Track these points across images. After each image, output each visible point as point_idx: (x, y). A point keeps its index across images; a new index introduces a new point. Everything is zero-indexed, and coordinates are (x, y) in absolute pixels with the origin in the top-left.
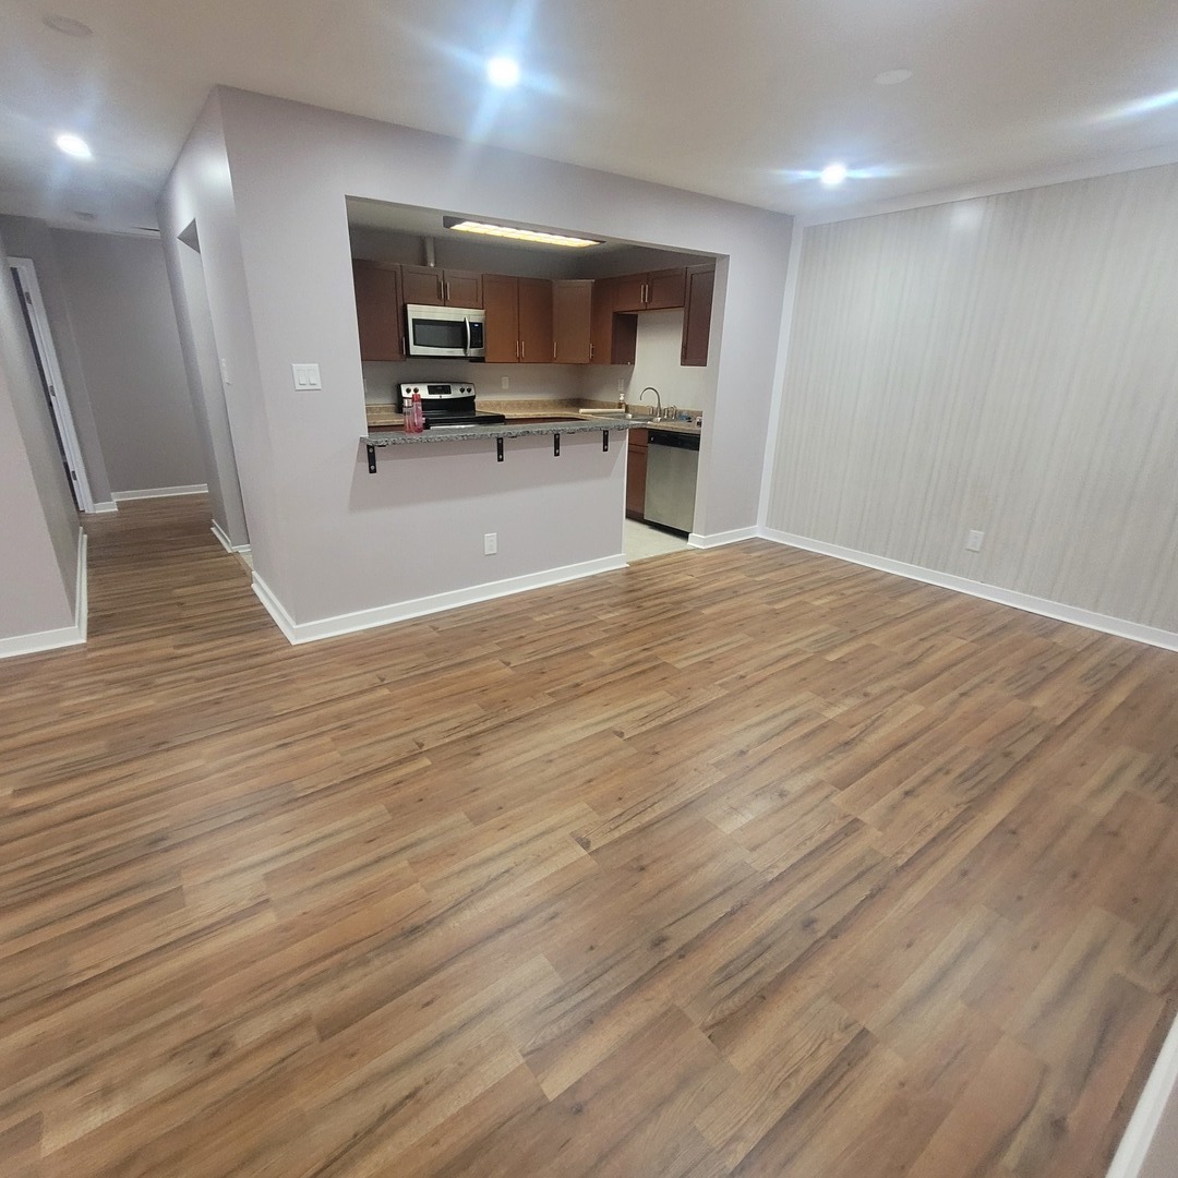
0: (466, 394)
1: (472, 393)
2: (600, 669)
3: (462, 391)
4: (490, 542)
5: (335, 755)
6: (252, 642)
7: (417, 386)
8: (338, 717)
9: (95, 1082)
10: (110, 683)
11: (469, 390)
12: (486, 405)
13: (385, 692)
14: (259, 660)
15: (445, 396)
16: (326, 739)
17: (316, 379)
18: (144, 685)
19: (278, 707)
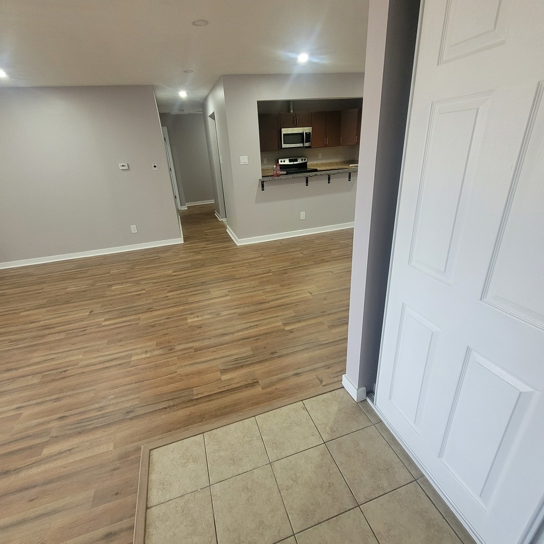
0: (304, 161)
1: (306, 161)
2: (333, 256)
3: (302, 160)
4: (303, 215)
5: (247, 271)
6: (226, 245)
7: (285, 160)
8: (248, 263)
9: (195, 315)
10: (190, 252)
11: (305, 160)
12: (312, 165)
13: (263, 258)
14: (227, 249)
15: (295, 163)
16: (245, 267)
17: (246, 161)
18: (199, 253)
19: (232, 260)
